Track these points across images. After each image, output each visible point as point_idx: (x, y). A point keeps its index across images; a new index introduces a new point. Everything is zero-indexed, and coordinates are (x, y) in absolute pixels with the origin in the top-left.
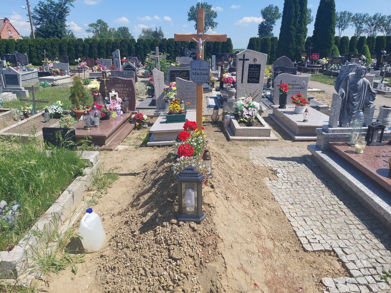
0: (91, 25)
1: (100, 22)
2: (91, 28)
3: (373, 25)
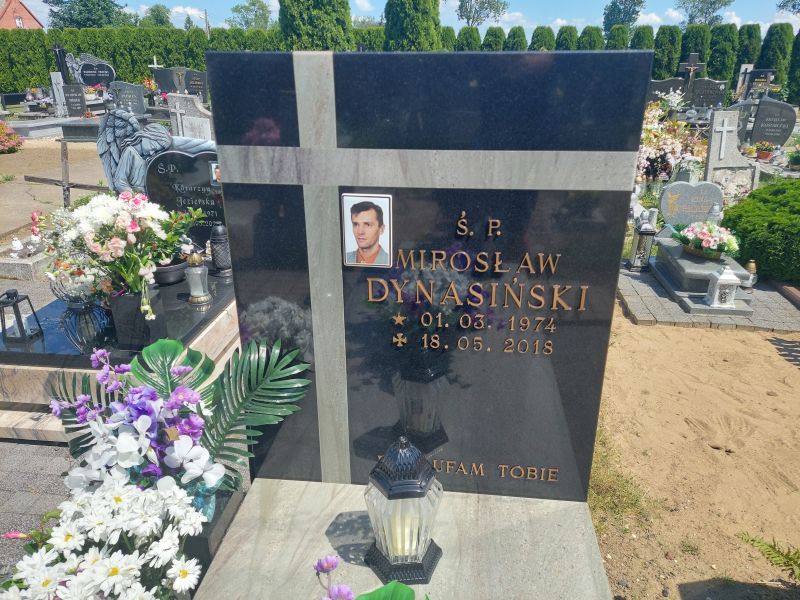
0: (237, 9)
2: (236, 15)
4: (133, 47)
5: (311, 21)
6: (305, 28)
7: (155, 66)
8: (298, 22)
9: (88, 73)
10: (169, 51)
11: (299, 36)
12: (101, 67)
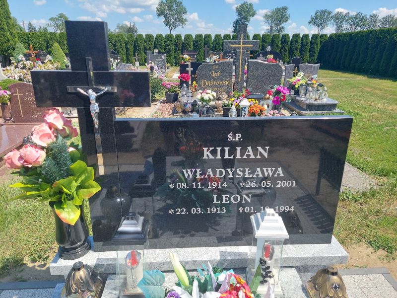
1: (61, 16)
3: (354, 24)
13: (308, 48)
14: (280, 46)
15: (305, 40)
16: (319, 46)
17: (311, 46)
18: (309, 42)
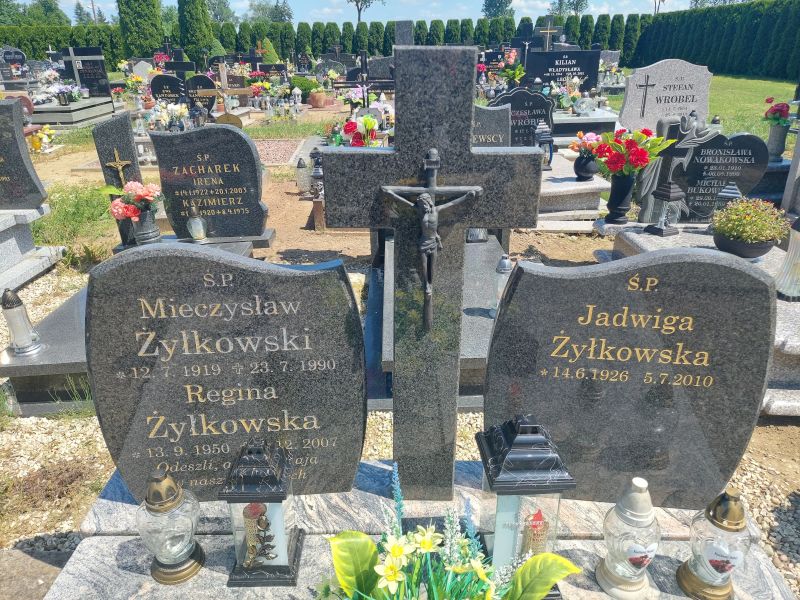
4: (32, 40)
5: (137, 25)
6: (134, 29)
7: (51, 52)
8: (130, 25)
9: (8, 57)
10: (59, 42)
11: (131, 33)
12: (17, 53)
13: (622, 37)
14: (578, 34)
15: (617, 25)
16: (639, 34)
17: (626, 33)
18: (624, 27)
